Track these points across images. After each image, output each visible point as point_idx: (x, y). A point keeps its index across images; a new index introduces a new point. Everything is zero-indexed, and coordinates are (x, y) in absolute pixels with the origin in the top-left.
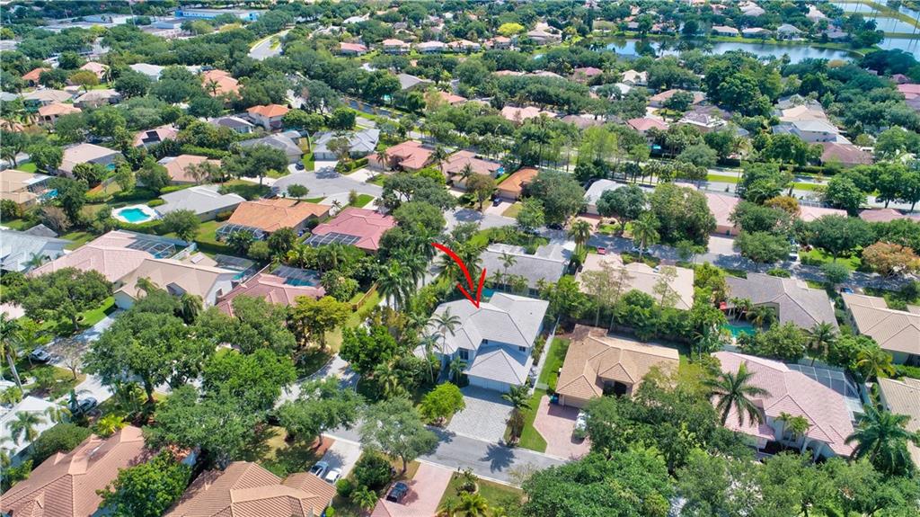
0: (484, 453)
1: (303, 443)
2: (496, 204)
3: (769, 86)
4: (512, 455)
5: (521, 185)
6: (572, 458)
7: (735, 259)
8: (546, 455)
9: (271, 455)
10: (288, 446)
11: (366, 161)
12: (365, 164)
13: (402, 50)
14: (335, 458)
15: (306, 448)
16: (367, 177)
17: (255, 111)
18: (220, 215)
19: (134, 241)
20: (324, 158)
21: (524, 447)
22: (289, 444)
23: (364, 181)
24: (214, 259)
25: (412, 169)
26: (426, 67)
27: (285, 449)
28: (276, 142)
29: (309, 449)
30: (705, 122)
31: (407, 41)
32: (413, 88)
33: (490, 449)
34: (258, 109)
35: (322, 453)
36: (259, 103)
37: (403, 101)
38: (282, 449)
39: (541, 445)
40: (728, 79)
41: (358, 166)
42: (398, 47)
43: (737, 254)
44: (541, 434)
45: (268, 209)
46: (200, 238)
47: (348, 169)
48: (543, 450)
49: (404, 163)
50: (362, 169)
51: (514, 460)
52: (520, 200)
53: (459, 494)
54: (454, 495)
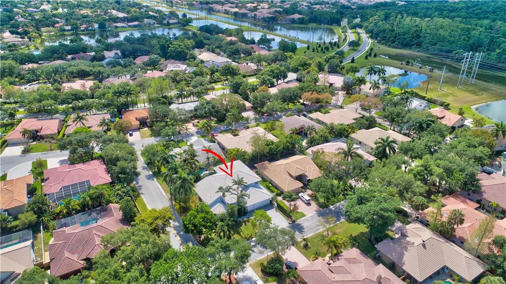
2: (131, 135)
4: (299, 224)
5: (137, 120)
6: (315, 211)
8: (308, 216)
14: (244, 278)
16: (19, 151)
21: (298, 219)
25: (52, 134)
33: (290, 228)
35: (236, 281)
39: (303, 215)
48: (305, 216)
49: (42, 133)
50: (7, 148)
51: (302, 225)
52: (141, 129)
53: (306, 250)
54: (306, 252)
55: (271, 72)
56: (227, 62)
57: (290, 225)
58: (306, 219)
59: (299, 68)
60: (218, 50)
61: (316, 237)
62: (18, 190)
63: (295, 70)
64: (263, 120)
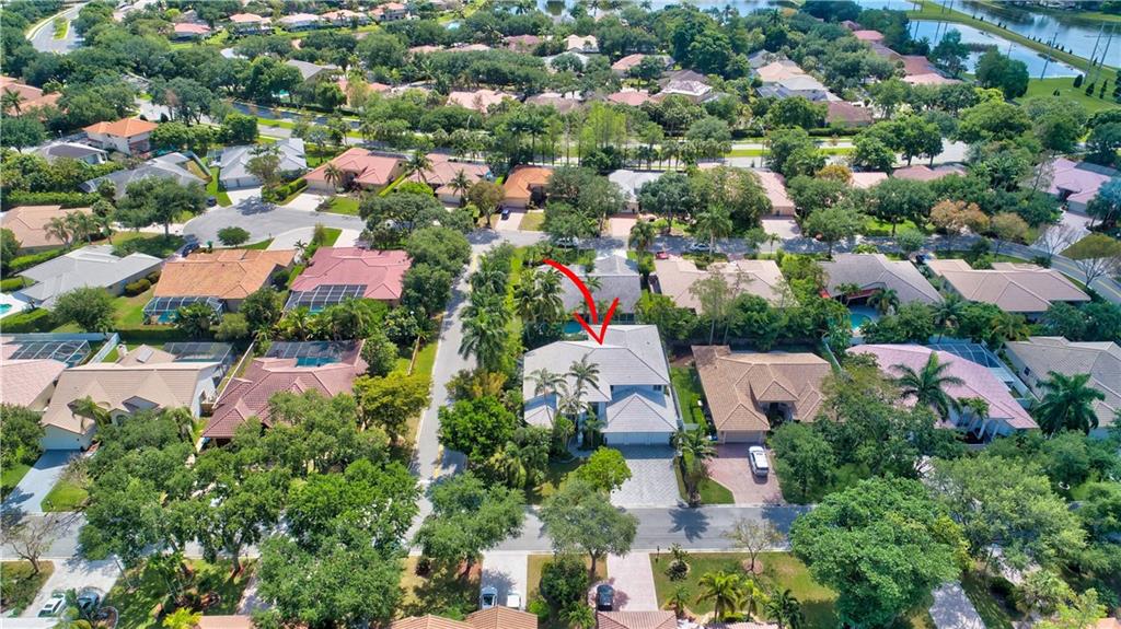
0: (670, 523)
1: (444, 571)
2: (505, 217)
3: (739, 42)
4: (702, 517)
5: (529, 188)
6: (766, 501)
7: (800, 242)
8: (737, 505)
9: (411, 598)
10: (426, 581)
11: (304, 183)
12: (303, 187)
13: (263, 28)
14: (497, 578)
15: (453, 576)
16: (316, 204)
17: (98, 130)
18: (132, 286)
19: (18, 347)
20: (239, 186)
21: (709, 502)
22: (426, 577)
23: (313, 209)
24: (168, 351)
25: (375, 185)
26: (319, 47)
27: (424, 585)
28: (159, 171)
29: (456, 576)
30: (692, 90)
31: (265, 15)
32: (317, 76)
33: (674, 516)
34: (102, 127)
35: (478, 577)
36: (99, 118)
37: (312, 98)
38: (421, 586)
39: (727, 497)
40: (698, 37)
41: (294, 191)
42: (257, 24)
43: (798, 235)
44: (721, 484)
45: (212, 266)
46: (121, 325)
47: (282, 198)
48: (731, 501)
49: (361, 180)
50: (303, 195)
51: (707, 521)
52: (532, 208)
53: (672, 579)
54: (668, 582)
55: (893, 131)
56: (814, 91)
57: (680, 509)
58: (727, 510)
59: (984, 133)
60: (810, 60)
61: (718, 561)
62: (254, 272)
63: (969, 137)
64: (804, 248)
